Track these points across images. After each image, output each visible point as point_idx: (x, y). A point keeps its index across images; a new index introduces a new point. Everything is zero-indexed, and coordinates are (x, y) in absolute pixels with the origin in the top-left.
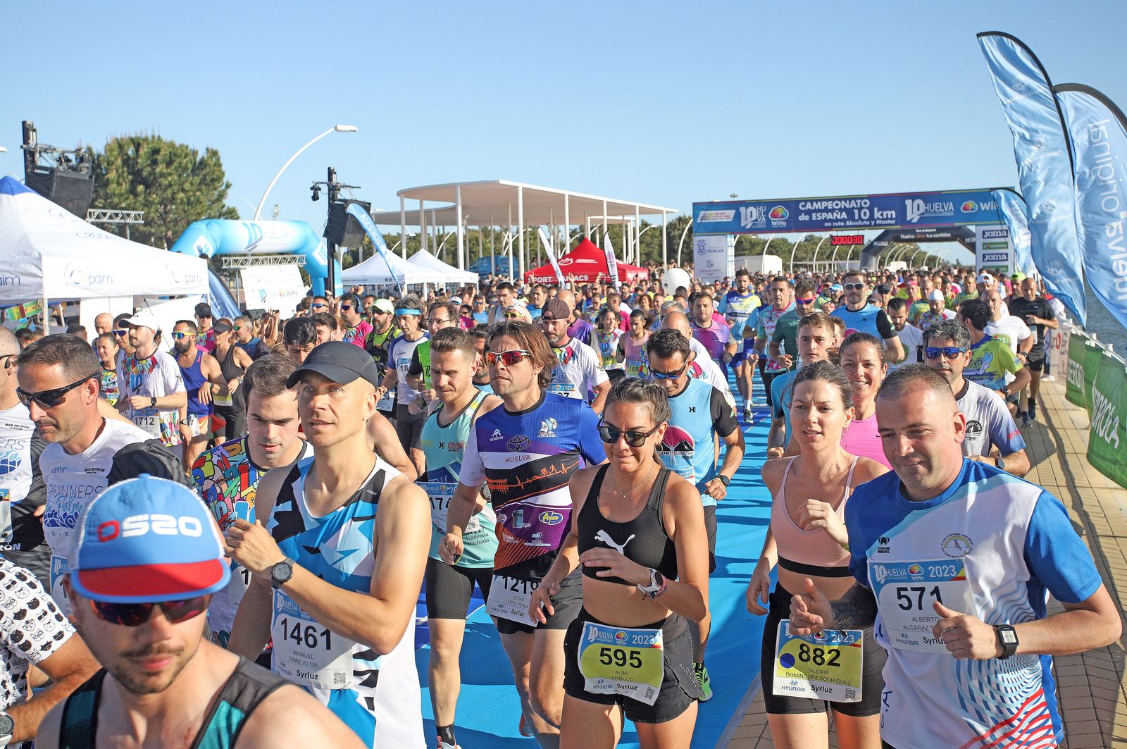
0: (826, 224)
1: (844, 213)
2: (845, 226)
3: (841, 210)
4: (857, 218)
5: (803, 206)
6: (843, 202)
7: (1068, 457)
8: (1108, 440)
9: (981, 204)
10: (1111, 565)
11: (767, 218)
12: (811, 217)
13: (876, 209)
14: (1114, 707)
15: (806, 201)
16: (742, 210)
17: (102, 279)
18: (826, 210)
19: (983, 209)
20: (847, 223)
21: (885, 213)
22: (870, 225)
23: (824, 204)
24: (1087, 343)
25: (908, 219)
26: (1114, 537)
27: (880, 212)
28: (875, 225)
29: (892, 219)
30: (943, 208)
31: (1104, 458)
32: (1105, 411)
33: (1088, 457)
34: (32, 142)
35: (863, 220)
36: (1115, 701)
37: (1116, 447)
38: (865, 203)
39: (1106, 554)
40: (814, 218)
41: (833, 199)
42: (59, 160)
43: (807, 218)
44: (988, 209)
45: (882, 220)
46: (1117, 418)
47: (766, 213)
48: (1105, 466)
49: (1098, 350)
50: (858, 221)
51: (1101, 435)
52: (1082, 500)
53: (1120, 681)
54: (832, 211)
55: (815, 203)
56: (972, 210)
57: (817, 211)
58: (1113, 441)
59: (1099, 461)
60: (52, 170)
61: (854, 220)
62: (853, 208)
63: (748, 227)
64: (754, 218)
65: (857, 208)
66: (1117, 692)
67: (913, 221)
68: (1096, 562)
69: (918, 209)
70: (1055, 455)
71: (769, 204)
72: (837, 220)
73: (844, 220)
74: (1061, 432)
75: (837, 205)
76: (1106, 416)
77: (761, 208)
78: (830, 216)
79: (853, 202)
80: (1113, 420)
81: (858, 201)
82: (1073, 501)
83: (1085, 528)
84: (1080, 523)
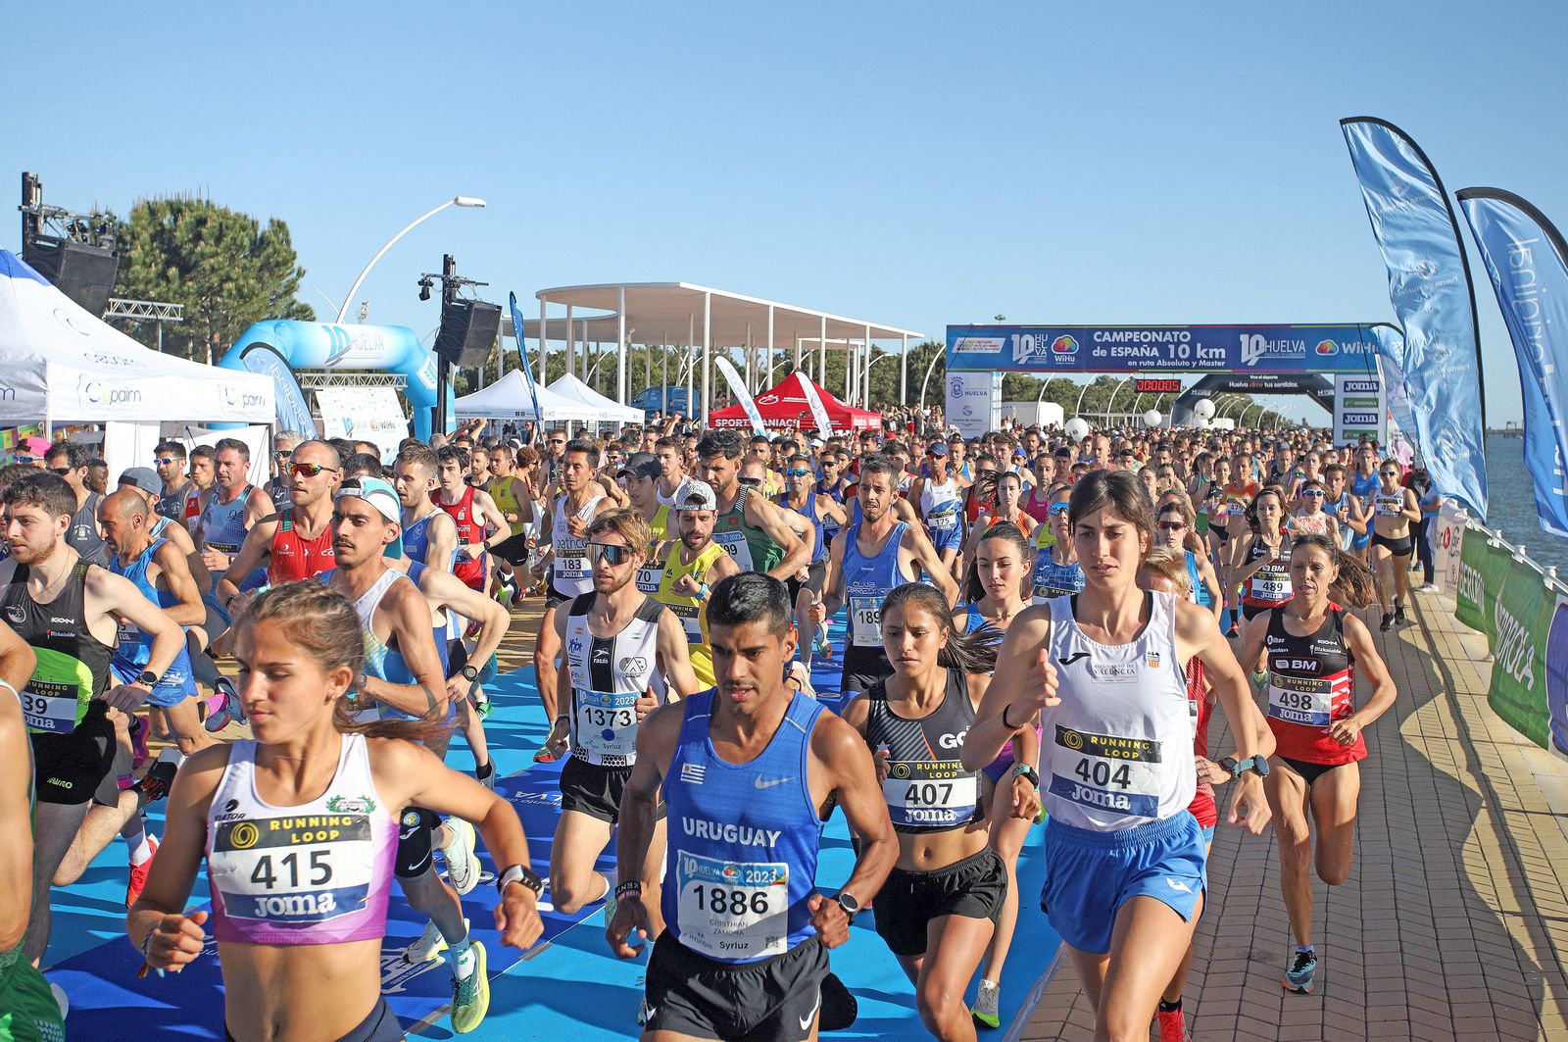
0: (1130, 363)
1: (1155, 349)
2: (1155, 367)
3: (1151, 345)
4: (1172, 356)
5: (1099, 337)
6: (1154, 333)
7: (1459, 698)
8: (1519, 678)
9: (1344, 344)
10: (1521, 851)
11: (1048, 350)
12: (1109, 352)
13: (1199, 345)
15: (1104, 329)
16: (1015, 338)
17: (127, 395)
18: (1131, 344)
19: (1346, 351)
20: (1159, 363)
21: (1211, 351)
22: (1190, 367)
23: (1129, 335)
24: (1489, 542)
25: (1243, 360)
26: (1525, 812)
27: (1205, 350)
28: (1197, 367)
29: (1220, 359)
30: (1291, 348)
31: (1513, 703)
32: (1515, 637)
33: (1490, 700)
34: (35, 203)
35: (1180, 360)
37: (1529, 688)
38: (1185, 337)
39: (1515, 836)
40: (1113, 354)
41: (1140, 329)
42: (72, 229)
43: (1104, 353)
44: (1352, 352)
45: (1207, 360)
46: (1532, 648)
47: (1048, 344)
48: (1512, 713)
49: (1504, 552)
50: (1173, 360)
51: (1509, 671)
52: (1481, 759)
53: (1538, 1017)
54: (1139, 345)
55: (1115, 333)
56: (1331, 352)
57: (1118, 344)
58: (1526, 679)
59: (1506, 706)
60: (61, 243)
61: (1168, 359)
62: (1168, 342)
63: (1022, 362)
64: (1031, 350)
65: (1173, 343)
66: (1536, 1028)
67: (1252, 363)
69: (1257, 349)
70: (1443, 695)
71: (1053, 332)
72: (1145, 358)
73: (1154, 359)
74: (1450, 664)
75: (1146, 337)
76: (1516, 646)
77: (1041, 337)
78: (1135, 352)
79: (1168, 333)
80: (1526, 650)
81: (1175, 333)
82: (1467, 760)
83: (1485, 798)
84: (1478, 791)
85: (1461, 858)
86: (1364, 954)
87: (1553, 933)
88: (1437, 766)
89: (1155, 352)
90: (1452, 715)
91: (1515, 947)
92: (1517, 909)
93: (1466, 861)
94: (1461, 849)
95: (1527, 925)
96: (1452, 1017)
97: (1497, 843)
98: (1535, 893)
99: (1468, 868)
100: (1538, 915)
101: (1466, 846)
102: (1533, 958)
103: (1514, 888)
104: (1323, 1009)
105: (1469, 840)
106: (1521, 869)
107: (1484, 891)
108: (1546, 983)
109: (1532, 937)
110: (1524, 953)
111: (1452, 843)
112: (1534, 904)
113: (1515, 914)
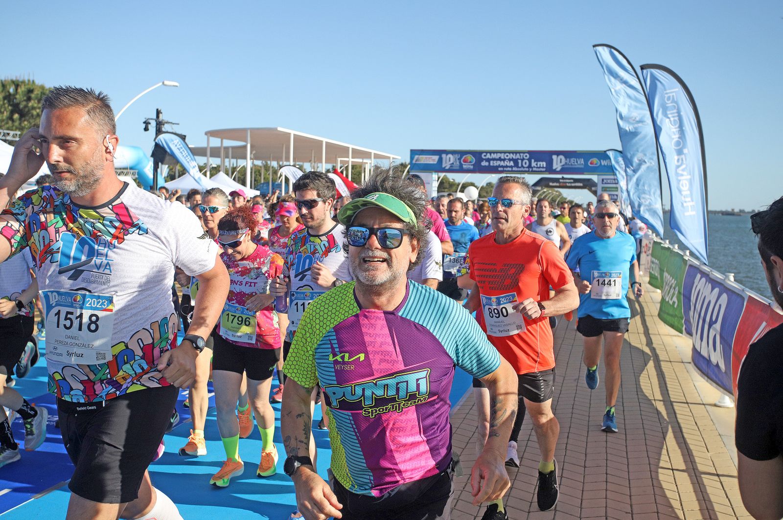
0: (500, 169)
1: (512, 162)
2: (512, 171)
3: (510, 160)
5: (485, 156)
6: (511, 154)
7: (646, 318)
8: (671, 302)
9: (602, 161)
10: (666, 376)
11: (460, 162)
12: (489, 163)
13: (533, 161)
14: (661, 452)
15: (487, 152)
16: (444, 156)
18: (500, 159)
19: (603, 164)
20: (514, 169)
21: (539, 163)
22: (529, 171)
23: (499, 155)
24: (662, 245)
25: (554, 168)
26: (671, 362)
27: (536, 163)
28: (532, 171)
29: (543, 167)
30: (577, 162)
31: (668, 314)
32: (670, 284)
33: (659, 315)
35: (524, 167)
36: (662, 448)
37: (676, 306)
38: (526, 156)
39: (664, 371)
40: (491, 164)
41: (505, 152)
43: (487, 164)
44: (606, 164)
45: (537, 168)
46: (677, 288)
47: (460, 159)
48: (668, 319)
49: (669, 248)
50: (521, 167)
51: (667, 300)
52: (653, 341)
53: (665, 439)
54: (504, 160)
55: (492, 154)
56: (596, 164)
57: (494, 159)
58: (674, 303)
59: (665, 316)
61: (518, 167)
62: (518, 159)
63: (447, 168)
64: (451, 162)
65: (521, 159)
66: (663, 443)
67: (558, 169)
68: (657, 375)
69: (561, 162)
70: (639, 316)
71: (462, 153)
72: (507, 167)
73: (511, 167)
74: (644, 304)
75: (507, 156)
76: (670, 288)
77: (456, 156)
78: (502, 163)
79: (518, 154)
80: (674, 289)
81: (522, 154)
82: (647, 342)
83: (653, 356)
84: (650, 353)
85: (639, 379)
86: (589, 416)
87: (675, 408)
88: (633, 344)
89: (512, 163)
90: (642, 324)
91: (658, 413)
92: (661, 399)
93: (641, 381)
94: (640, 376)
95: (664, 404)
96: (626, 440)
97: (655, 373)
98: (670, 392)
99: (641, 383)
100: (671, 401)
101: (642, 375)
102: (666, 417)
103: (661, 391)
104: (568, 437)
105: (644, 372)
106: (665, 384)
107: (647, 391)
108: (670, 427)
109: (666, 409)
110: (662, 415)
111: (636, 374)
112: (669, 397)
113: (660, 401)
